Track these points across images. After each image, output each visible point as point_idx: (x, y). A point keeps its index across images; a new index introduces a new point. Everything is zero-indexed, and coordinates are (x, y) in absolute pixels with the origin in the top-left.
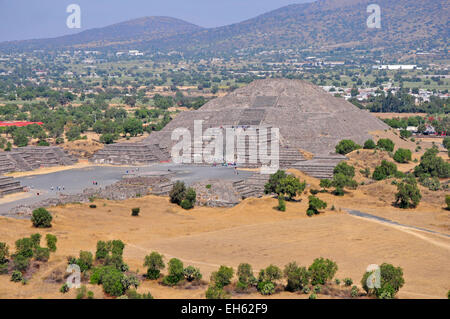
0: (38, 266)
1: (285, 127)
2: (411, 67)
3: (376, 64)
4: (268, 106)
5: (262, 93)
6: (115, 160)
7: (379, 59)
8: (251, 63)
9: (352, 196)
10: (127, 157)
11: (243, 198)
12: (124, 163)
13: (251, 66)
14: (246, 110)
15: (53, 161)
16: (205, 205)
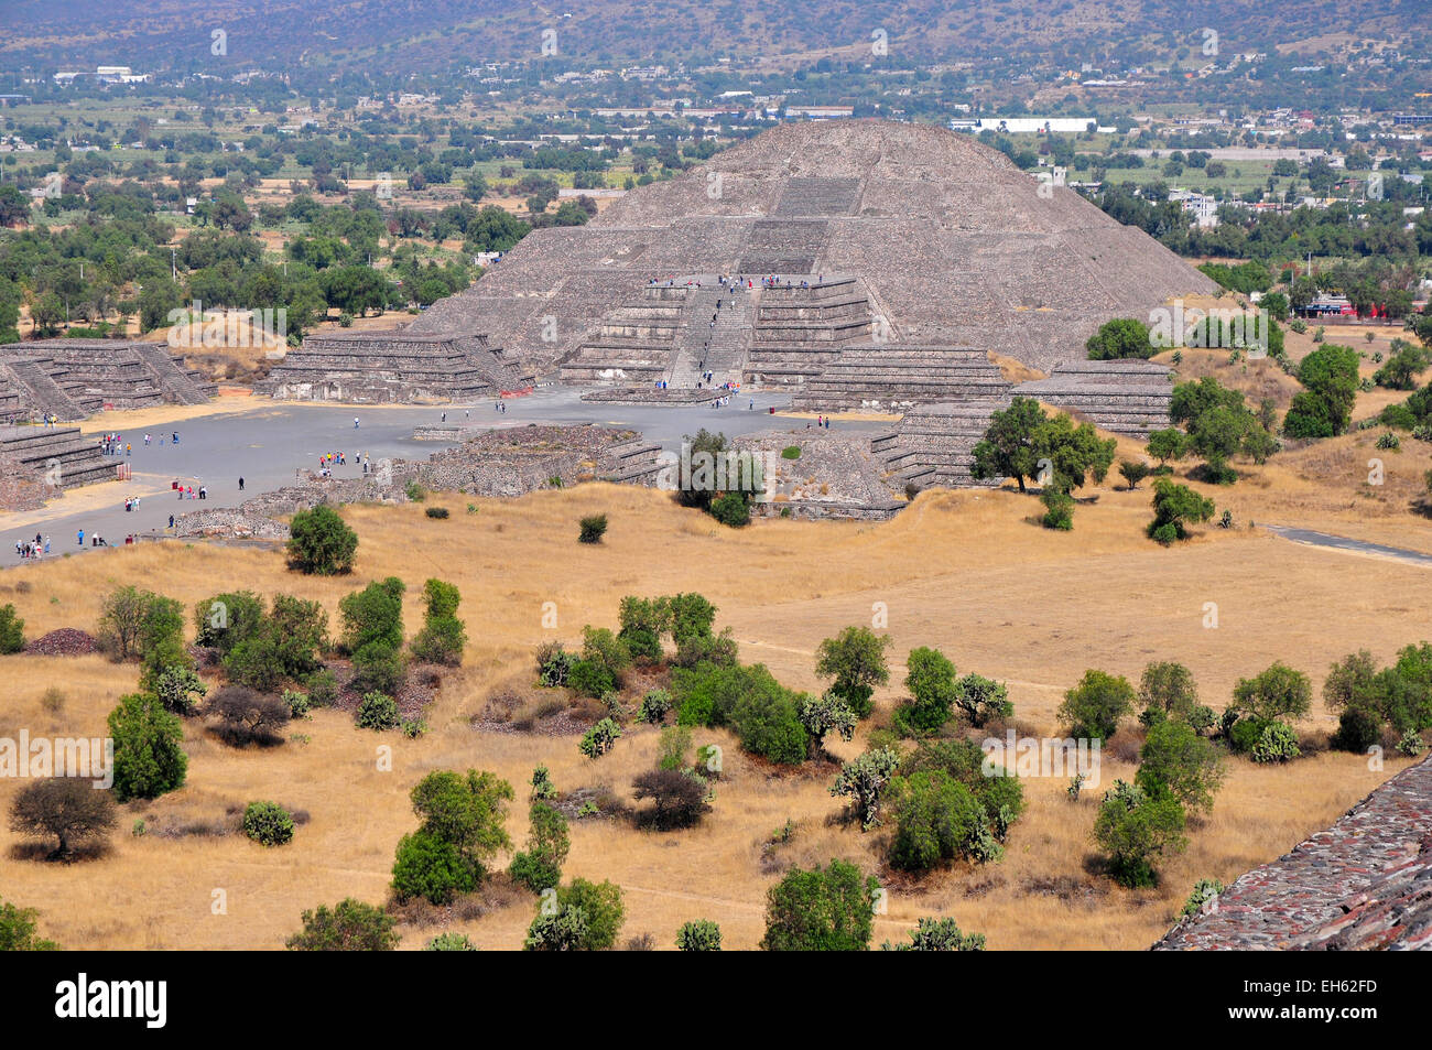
0: (434, 681)
1: (898, 279)
2: (1079, 125)
3: (958, 115)
4: (832, 210)
5: (804, 170)
6: (346, 385)
7: (965, 99)
8: (536, 110)
9: (1265, 485)
10: (389, 378)
11: (911, 492)
12: (382, 396)
13: (541, 119)
14: (760, 224)
15: (141, 389)
16: (785, 514)
